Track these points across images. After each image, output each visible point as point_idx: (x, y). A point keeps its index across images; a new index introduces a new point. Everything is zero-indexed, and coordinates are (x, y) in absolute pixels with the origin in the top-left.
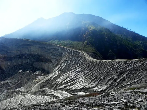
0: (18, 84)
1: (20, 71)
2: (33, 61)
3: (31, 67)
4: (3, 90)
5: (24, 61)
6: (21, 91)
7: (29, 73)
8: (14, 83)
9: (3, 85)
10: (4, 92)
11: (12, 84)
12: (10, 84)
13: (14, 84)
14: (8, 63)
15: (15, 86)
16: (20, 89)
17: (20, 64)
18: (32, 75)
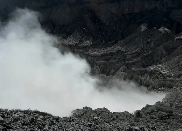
0: (147, 56)
1: (143, 28)
2: (169, 6)
3: (166, 19)
4: (117, 65)
5: (147, 5)
6: (160, 73)
7: (165, 33)
8: (134, 53)
9: (112, 55)
10: (120, 70)
11: (131, 54)
12: (127, 54)
13: (135, 55)
14: (113, 9)
15: (141, 61)
16: (156, 68)
17: (137, 11)
18: (177, 40)
